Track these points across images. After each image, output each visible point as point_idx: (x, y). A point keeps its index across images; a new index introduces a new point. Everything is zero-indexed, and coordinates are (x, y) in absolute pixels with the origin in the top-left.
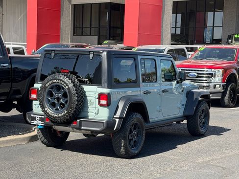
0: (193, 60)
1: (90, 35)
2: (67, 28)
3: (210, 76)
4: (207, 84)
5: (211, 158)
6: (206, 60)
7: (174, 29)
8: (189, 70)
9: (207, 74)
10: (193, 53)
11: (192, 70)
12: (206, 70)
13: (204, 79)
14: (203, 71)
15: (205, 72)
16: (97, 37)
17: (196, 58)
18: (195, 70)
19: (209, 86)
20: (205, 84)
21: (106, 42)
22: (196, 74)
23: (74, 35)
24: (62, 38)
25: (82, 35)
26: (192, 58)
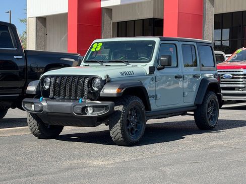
0: (229, 63)
4: (243, 86)
6: (242, 62)
7: (220, 42)
8: (224, 72)
9: (242, 75)
10: (230, 55)
11: (227, 71)
12: (242, 70)
13: (241, 80)
14: (238, 72)
15: (241, 73)
17: (232, 61)
18: (230, 72)
19: (245, 87)
20: (241, 86)
22: (231, 76)
26: (229, 60)
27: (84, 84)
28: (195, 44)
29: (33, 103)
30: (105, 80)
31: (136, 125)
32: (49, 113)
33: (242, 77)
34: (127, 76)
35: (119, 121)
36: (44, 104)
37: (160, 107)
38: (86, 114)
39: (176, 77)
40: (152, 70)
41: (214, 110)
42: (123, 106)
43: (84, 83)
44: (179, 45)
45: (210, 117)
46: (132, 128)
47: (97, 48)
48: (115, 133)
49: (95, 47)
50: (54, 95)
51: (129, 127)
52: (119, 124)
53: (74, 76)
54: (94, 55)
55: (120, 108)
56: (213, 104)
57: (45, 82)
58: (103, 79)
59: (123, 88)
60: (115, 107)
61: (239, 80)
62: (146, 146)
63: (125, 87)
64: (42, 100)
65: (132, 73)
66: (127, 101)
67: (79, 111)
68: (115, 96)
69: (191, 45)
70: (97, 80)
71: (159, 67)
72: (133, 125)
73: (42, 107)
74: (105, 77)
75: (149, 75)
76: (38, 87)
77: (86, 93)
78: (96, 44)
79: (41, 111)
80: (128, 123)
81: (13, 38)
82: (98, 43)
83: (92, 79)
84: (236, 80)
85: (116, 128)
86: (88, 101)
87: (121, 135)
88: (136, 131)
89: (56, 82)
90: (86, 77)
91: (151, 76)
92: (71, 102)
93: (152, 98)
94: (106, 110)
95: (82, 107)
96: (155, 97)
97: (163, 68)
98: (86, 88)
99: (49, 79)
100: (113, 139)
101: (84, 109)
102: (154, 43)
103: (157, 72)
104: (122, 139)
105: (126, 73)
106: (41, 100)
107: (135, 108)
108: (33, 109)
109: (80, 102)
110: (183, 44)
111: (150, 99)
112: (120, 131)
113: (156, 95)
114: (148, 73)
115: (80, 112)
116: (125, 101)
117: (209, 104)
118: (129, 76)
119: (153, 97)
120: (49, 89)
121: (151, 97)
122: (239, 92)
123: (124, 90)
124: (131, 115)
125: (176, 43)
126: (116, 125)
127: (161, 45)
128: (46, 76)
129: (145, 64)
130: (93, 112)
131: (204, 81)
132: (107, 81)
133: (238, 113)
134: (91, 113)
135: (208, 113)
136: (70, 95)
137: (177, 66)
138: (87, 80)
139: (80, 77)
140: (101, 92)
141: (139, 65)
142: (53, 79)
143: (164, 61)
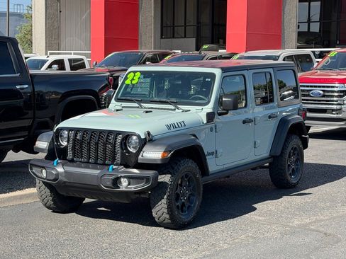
0: (319, 71)
1: (185, 37)
2: (149, 28)
3: (342, 94)
4: (338, 107)
5: (314, 218)
6: (338, 71)
7: (307, 24)
8: (311, 86)
9: (338, 92)
10: (320, 60)
11: (315, 87)
12: (337, 85)
13: (335, 99)
14: (333, 87)
15: (336, 89)
16: (194, 40)
17: (324, 68)
18: (320, 87)
19: (340, 109)
20: (335, 107)
21: (205, 47)
22: (321, 92)
23: (162, 38)
24: (141, 43)
25: (173, 37)
26: (318, 67)
27: (115, 144)
28: (271, 70)
29: (44, 168)
30: (145, 139)
31: (189, 198)
32: (67, 184)
33: (336, 94)
34: (175, 129)
35: (165, 197)
36: (60, 169)
37: (222, 167)
38: (119, 187)
39: (244, 122)
40: (210, 117)
41: (296, 161)
42: (170, 176)
43: (115, 142)
44: (248, 74)
45: (290, 172)
46: (183, 203)
47: (133, 79)
48: (160, 213)
49: (130, 78)
50: (74, 156)
51: (179, 204)
52: (164, 201)
53: (102, 131)
54: (129, 90)
55: (165, 178)
56: (296, 152)
57: (61, 136)
58: (143, 137)
59: (170, 151)
60: (160, 177)
61: (332, 99)
62: (202, 227)
63: (173, 148)
64: (58, 163)
65: (183, 125)
66: (176, 168)
67: (109, 184)
68: (159, 162)
69: (265, 73)
70: (135, 138)
71: (220, 110)
72: (183, 199)
73: (58, 174)
74: (145, 135)
75: (206, 124)
76: (51, 143)
77: (118, 156)
78: (132, 74)
79: (55, 180)
80: (178, 197)
81: (14, 59)
82: (135, 72)
83: (127, 137)
84: (329, 99)
85: (160, 207)
86: (122, 169)
87: (168, 216)
88: (189, 206)
89: (76, 138)
90: (119, 133)
91: (209, 126)
92: (97, 169)
93: (211, 156)
94: (147, 182)
95: (113, 177)
96: (215, 153)
97: (226, 113)
98: (118, 149)
99: (66, 132)
100: (156, 220)
101: (116, 182)
102: (213, 76)
103: (218, 119)
104: (169, 221)
105: (173, 125)
106: (55, 164)
107: (187, 176)
108: (45, 175)
109: (110, 170)
110: (254, 73)
111: (207, 157)
112: (166, 211)
113: (216, 151)
114: (205, 122)
115: (111, 185)
116: (173, 169)
117: (290, 153)
118: (179, 129)
119: (212, 154)
120: (66, 147)
121: (209, 154)
122: (333, 115)
123: (172, 154)
124: (181, 185)
125: (245, 72)
126: (160, 203)
127: (223, 78)
128: (62, 129)
129: (200, 108)
130: (129, 184)
131: (284, 121)
132: (148, 140)
133: (331, 148)
134: (126, 187)
135: (289, 165)
136: (97, 158)
137: (246, 106)
138: (120, 138)
139: (110, 132)
140: (140, 157)
141: (193, 109)
142: (72, 133)
143: (228, 102)
